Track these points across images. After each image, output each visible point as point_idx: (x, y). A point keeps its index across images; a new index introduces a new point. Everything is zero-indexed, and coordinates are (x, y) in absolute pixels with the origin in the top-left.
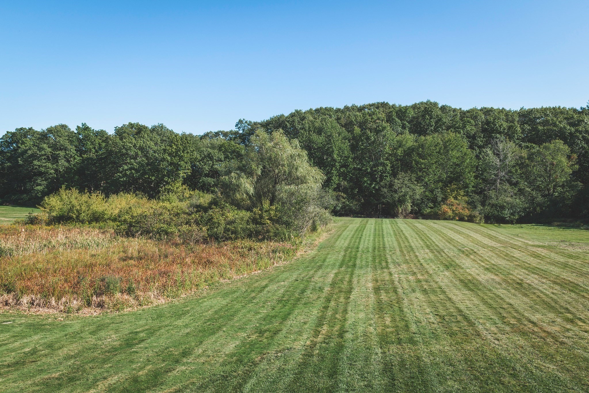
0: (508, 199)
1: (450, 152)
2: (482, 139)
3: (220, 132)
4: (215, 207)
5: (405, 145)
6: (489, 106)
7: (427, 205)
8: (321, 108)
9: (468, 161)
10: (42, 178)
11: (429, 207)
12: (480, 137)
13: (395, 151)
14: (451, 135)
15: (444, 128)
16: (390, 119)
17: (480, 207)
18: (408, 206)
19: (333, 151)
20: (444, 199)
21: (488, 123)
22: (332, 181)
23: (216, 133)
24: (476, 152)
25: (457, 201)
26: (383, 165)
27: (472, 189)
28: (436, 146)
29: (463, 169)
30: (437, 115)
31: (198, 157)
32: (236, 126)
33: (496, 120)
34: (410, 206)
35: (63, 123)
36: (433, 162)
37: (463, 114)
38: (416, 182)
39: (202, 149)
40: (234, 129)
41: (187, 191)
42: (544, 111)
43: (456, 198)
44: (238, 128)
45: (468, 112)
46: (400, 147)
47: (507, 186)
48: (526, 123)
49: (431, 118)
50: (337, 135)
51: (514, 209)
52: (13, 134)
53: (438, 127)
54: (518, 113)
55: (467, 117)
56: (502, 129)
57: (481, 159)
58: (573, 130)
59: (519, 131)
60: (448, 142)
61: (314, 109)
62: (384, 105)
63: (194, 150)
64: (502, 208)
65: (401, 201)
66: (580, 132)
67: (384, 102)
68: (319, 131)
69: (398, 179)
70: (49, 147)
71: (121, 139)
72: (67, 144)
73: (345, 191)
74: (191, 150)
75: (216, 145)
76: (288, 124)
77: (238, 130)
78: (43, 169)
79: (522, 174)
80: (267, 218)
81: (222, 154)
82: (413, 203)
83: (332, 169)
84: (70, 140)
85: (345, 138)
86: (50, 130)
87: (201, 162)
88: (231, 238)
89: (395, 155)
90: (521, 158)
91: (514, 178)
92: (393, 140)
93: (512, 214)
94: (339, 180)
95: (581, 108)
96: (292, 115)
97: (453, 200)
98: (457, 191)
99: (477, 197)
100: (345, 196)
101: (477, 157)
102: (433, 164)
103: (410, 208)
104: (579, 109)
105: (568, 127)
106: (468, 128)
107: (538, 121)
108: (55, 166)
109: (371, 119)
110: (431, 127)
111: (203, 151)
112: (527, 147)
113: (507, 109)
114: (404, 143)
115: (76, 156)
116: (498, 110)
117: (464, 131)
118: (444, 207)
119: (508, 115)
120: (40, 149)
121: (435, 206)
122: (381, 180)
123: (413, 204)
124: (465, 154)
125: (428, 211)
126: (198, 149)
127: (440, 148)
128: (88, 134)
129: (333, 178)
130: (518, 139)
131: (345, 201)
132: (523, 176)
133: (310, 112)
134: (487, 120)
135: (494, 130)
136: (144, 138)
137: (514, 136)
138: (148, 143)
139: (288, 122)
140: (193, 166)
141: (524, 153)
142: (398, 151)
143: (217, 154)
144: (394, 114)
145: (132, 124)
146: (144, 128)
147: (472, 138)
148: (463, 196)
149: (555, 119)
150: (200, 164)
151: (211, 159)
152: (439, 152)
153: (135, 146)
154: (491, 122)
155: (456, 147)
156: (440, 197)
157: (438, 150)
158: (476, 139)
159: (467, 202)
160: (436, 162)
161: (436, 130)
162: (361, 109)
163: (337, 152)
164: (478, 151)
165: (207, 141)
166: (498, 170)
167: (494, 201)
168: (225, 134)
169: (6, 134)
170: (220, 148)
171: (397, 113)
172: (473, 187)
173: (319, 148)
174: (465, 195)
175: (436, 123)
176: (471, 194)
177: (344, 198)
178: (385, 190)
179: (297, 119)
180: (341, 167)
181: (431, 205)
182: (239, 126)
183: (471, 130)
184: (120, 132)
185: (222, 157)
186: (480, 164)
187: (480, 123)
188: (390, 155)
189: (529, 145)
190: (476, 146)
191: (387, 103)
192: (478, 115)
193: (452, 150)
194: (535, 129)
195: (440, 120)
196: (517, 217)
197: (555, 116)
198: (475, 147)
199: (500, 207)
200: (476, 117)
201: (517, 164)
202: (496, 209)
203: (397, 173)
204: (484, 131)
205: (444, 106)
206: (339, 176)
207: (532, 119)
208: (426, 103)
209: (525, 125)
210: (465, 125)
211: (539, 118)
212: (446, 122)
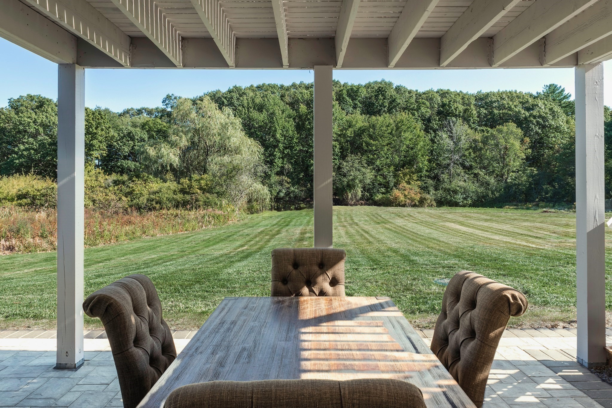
0: (462, 183)
1: (402, 134)
2: (437, 122)
3: (143, 109)
4: (137, 179)
5: (355, 125)
7: (378, 190)
8: (263, 85)
9: (422, 143)
11: (381, 193)
12: (435, 120)
13: (344, 131)
14: (404, 116)
15: (398, 109)
16: (339, 98)
17: (432, 191)
18: (358, 191)
19: (276, 131)
20: (396, 185)
21: (443, 105)
22: (274, 164)
23: (139, 110)
24: (431, 136)
25: (409, 186)
27: (426, 173)
28: (388, 126)
29: (416, 152)
30: (391, 96)
31: (116, 135)
32: (163, 102)
33: (451, 102)
34: (360, 192)
36: (385, 144)
37: (419, 95)
38: (366, 165)
39: (121, 127)
40: (161, 106)
41: (102, 175)
42: (501, 95)
43: (409, 183)
44: (166, 105)
45: (424, 93)
46: (350, 127)
47: (460, 170)
48: (483, 107)
49: (384, 99)
50: (281, 113)
51: (467, 194)
53: (392, 109)
54: (475, 97)
55: (422, 99)
56: (457, 112)
57: (436, 143)
58: (527, 114)
59: (475, 114)
60: (400, 122)
61: (255, 86)
63: (110, 127)
64: (455, 192)
65: (350, 186)
66: (535, 117)
68: (260, 108)
69: (347, 162)
71: (17, 114)
73: (289, 175)
74: (106, 127)
75: (138, 124)
76: (225, 101)
77: (165, 107)
79: (475, 157)
80: (197, 187)
81: (146, 133)
82: (363, 187)
83: (275, 151)
85: (289, 116)
87: (119, 142)
88: (155, 208)
89: (344, 136)
90: (475, 141)
91: (467, 162)
92: (341, 119)
93: (465, 199)
94: (283, 163)
95: (537, 93)
96: (230, 91)
97: (405, 184)
98: (410, 176)
99: (430, 182)
100: (289, 180)
101: (432, 141)
102: (385, 146)
103: (360, 194)
104: (535, 94)
105: (523, 112)
106: (423, 109)
107: (494, 105)
110: (384, 108)
111: (121, 130)
112: (483, 131)
113: (465, 92)
114: (354, 123)
116: (455, 93)
117: (418, 114)
118: (396, 192)
119: (464, 98)
121: (387, 192)
123: (364, 190)
124: (419, 136)
125: (379, 197)
126: (116, 128)
127: (392, 130)
129: (276, 161)
130: (474, 123)
131: (289, 186)
132: (476, 160)
133: (251, 88)
134: (443, 102)
135: (450, 113)
136: (46, 113)
137: (470, 120)
138: (52, 118)
139: (225, 98)
140: (110, 146)
141: (478, 136)
142: (348, 131)
143: (139, 133)
144: (345, 92)
145: (31, 97)
146: (48, 101)
147: (427, 121)
148: (416, 181)
149: (511, 103)
150: (118, 144)
151: (133, 139)
152: (391, 133)
153: (35, 122)
154: (446, 104)
155: (408, 128)
156: (392, 180)
157: (390, 131)
158: (431, 122)
159: (420, 188)
160: (387, 145)
161: (390, 111)
162: (308, 87)
163: (280, 131)
164: (433, 135)
165: (127, 119)
166: (452, 152)
167: (446, 186)
168: (150, 112)
170: (143, 126)
171: (348, 91)
172: (427, 171)
173: (260, 127)
174: (418, 180)
175: (391, 103)
176: (424, 179)
177: (288, 183)
178: (334, 173)
179: (235, 95)
180: (286, 148)
181: (383, 190)
182: (167, 102)
183: (426, 112)
184: (16, 105)
185: (146, 137)
186: (434, 148)
187: (436, 106)
188: (339, 135)
189: (484, 128)
190: (431, 129)
192: (434, 97)
193: (405, 131)
194: (491, 113)
195: (394, 100)
196: (470, 201)
197: (511, 100)
198: (430, 130)
199: (453, 192)
200: (431, 99)
201: (471, 147)
202: (449, 194)
203: (346, 156)
204: (439, 113)
205: (398, 87)
206: (283, 158)
207: (488, 103)
208: (381, 83)
209: (481, 109)
210: (420, 106)
211: (495, 102)
212: (400, 103)
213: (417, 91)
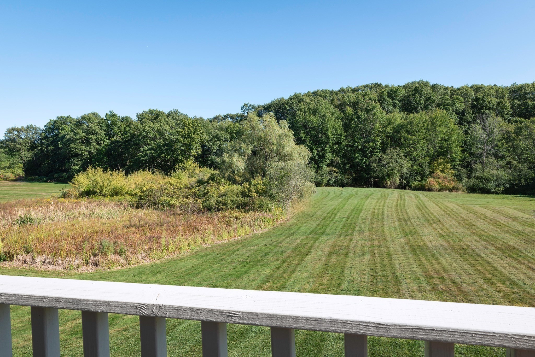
0: (494, 172)
1: (437, 128)
2: (471, 115)
3: (228, 115)
4: (212, 182)
5: (394, 122)
6: (479, 83)
7: (415, 178)
8: (318, 91)
9: (455, 136)
10: (78, 159)
11: (417, 180)
12: (469, 113)
13: (385, 128)
14: (439, 112)
15: (433, 105)
16: (381, 100)
17: (465, 180)
18: (396, 179)
19: (327, 130)
20: (432, 173)
21: (477, 100)
22: (326, 157)
23: (225, 116)
24: (465, 128)
25: (443, 174)
26: (374, 141)
27: (459, 162)
28: (424, 122)
29: (450, 144)
30: (427, 94)
31: (207, 138)
32: (241, 109)
33: (485, 97)
34: (398, 180)
35: (95, 112)
36: (421, 138)
37: (454, 92)
38: (404, 157)
39: (211, 131)
40: (240, 112)
41: (197, 168)
42: (534, 86)
43: (442, 171)
44: (243, 111)
45: (459, 89)
46: (389, 124)
47: (492, 160)
48: (517, 99)
49: (421, 97)
50: (331, 115)
51: (499, 181)
52: (55, 122)
53: (428, 105)
54: (509, 89)
55: (457, 95)
56: (491, 105)
57: (469, 134)
59: (509, 106)
60: (435, 118)
61: (312, 92)
62: (377, 86)
63: (203, 132)
64: (488, 180)
65: (389, 175)
67: (377, 83)
68: (314, 112)
69: (387, 155)
70: (83, 132)
71: (142, 124)
72: (98, 129)
73: (337, 166)
74: (200, 132)
75: (224, 127)
76: (287, 106)
77: (243, 113)
78: (78, 151)
79: (508, 147)
80: (254, 191)
81: (229, 135)
82: (402, 176)
83: (326, 147)
84: (100, 126)
85: (337, 118)
86: (83, 118)
87: (210, 142)
88: (222, 209)
89: (385, 132)
90: (508, 132)
91: (500, 152)
92: (382, 118)
93: (497, 186)
94: (332, 156)
96: (291, 98)
97: (440, 173)
98: (444, 165)
99: (463, 170)
100: (337, 170)
101: (466, 132)
102: (421, 140)
103: (398, 182)
106: (457, 104)
107: (528, 96)
108: (88, 148)
109: (363, 99)
110: (421, 105)
111: (211, 133)
112: (516, 122)
113: (499, 85)
114: (393, 121)
115: (105, 140)
116: (489, 87)
117: (453, 108)
118: (431, 180)
119: (498, 91)
120: (76, 134)
121: (423, 179)
122: (371, 156)
123: (401, 178)
124: (452, 130)
125: (415, 184)
126: (207, 131)
127: (428, 125)
128: (115, 120)
129: (327, 155)
130: (507, 114)
131: (337, 176)
132: (509, 150)
133: (308, 95)
134: (477, 96)
135: (484, 106)
136: (161, 122)
137: (503, 111)
138: (164, 126)
139: (287, 104)
140: (203, 146)
141: (512, 128)
142: (388, 128)
143: (224, 135)
144: (386, 94)
145: (151, 111)
146: (161, 114)
147: (461, 114)
148: (450, 169)
150: (209, 144)
151: (219, 139)
152: (427, 129)
153: (153, 129)
154: (480, 98)
155: (443, 123)
156: (427, 170)
157: (425, 127)
158: (465, 116)
159: (453, 175)
160: (424, 138)
161: (426, 108)
162: (355, 90)
163: (331, 130)
164: (467, 127)
165: (216, 124)
166: (484, 144)
167: (479, 174)
168: (232, 117)
169: (49, 122)
170: (227, 129)
171: (388, 92)
172: (460, 160)
173: (314, 127)
174: (452, 168)
175: (427, 100)
176: (458, 167)
177: (337, 173)
178: (375, 165)
179: (295, 101)
180: (335, 143)
181: (419, 178)
182: (244, 109)
183: (460, 107)
184: (141, 118)
185: (228, 137)
186: (468, 138)
187: (470, 100)
188: (381, 132)
189: (518, 119)
190: (465, 122)
191: (380, 84)
192: (468, 92)
193: (439, 126)
194: (526, 104)
195: (430, 98)
196: (502, 188)
198: (463, 123)
199: (485, 180)
200: (466, 94)
201: (504, 138)
202: (481, 182)
203: (386, 149)
204: (473, 107)
205: (435, 85)
206: (333, 152)
207: (522, 95)
208: (418, 83)
209: (515, 101)
210: (454, 102)
211: (528, 93)
212: (435, 100)
213: (452, 87)
